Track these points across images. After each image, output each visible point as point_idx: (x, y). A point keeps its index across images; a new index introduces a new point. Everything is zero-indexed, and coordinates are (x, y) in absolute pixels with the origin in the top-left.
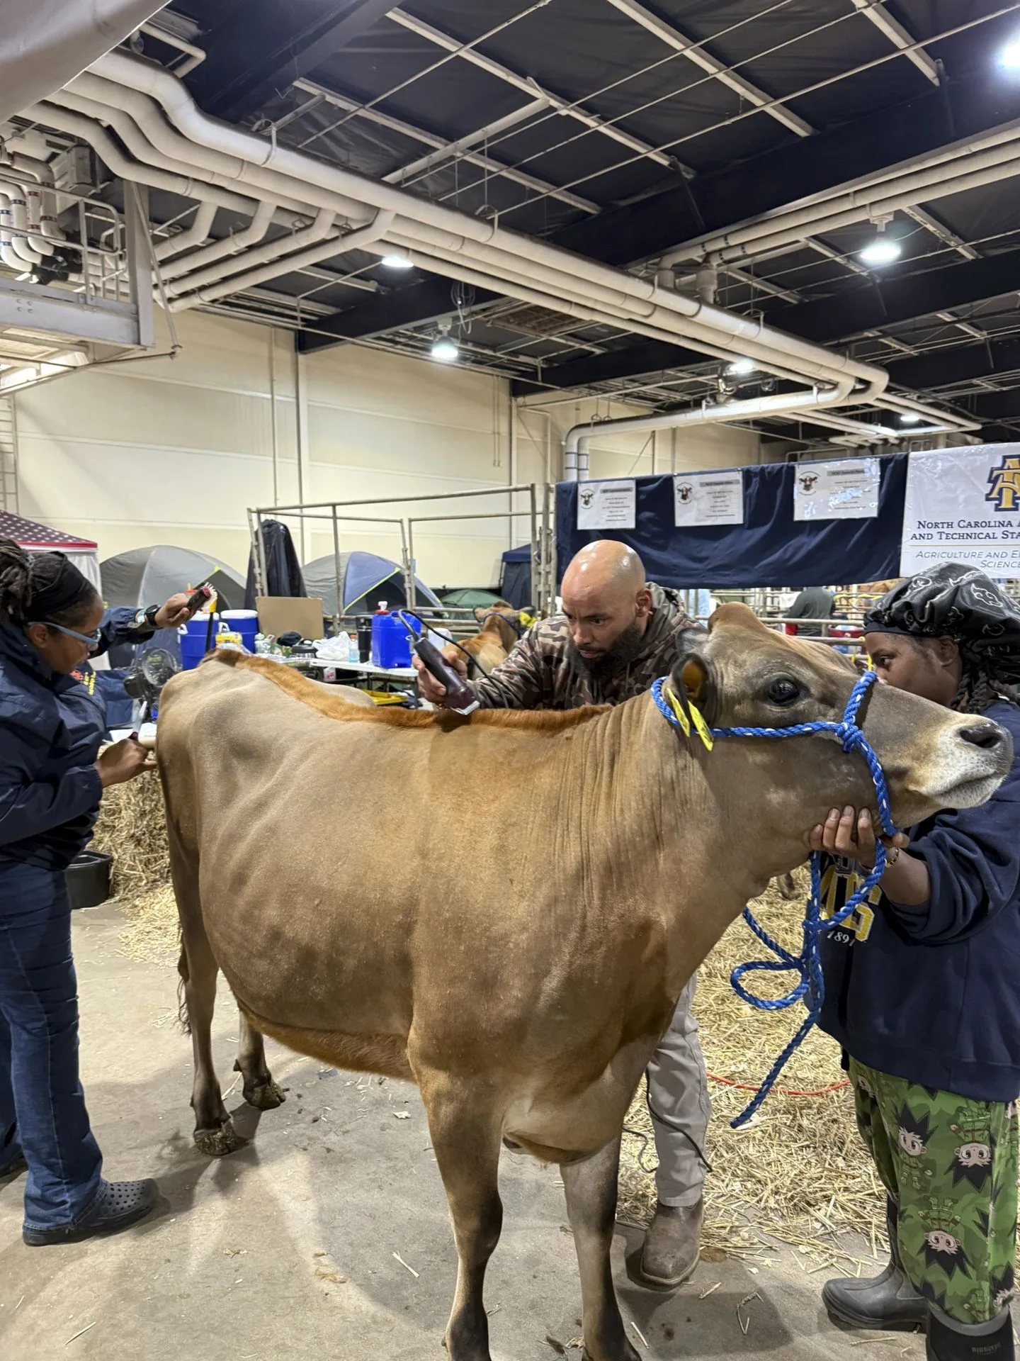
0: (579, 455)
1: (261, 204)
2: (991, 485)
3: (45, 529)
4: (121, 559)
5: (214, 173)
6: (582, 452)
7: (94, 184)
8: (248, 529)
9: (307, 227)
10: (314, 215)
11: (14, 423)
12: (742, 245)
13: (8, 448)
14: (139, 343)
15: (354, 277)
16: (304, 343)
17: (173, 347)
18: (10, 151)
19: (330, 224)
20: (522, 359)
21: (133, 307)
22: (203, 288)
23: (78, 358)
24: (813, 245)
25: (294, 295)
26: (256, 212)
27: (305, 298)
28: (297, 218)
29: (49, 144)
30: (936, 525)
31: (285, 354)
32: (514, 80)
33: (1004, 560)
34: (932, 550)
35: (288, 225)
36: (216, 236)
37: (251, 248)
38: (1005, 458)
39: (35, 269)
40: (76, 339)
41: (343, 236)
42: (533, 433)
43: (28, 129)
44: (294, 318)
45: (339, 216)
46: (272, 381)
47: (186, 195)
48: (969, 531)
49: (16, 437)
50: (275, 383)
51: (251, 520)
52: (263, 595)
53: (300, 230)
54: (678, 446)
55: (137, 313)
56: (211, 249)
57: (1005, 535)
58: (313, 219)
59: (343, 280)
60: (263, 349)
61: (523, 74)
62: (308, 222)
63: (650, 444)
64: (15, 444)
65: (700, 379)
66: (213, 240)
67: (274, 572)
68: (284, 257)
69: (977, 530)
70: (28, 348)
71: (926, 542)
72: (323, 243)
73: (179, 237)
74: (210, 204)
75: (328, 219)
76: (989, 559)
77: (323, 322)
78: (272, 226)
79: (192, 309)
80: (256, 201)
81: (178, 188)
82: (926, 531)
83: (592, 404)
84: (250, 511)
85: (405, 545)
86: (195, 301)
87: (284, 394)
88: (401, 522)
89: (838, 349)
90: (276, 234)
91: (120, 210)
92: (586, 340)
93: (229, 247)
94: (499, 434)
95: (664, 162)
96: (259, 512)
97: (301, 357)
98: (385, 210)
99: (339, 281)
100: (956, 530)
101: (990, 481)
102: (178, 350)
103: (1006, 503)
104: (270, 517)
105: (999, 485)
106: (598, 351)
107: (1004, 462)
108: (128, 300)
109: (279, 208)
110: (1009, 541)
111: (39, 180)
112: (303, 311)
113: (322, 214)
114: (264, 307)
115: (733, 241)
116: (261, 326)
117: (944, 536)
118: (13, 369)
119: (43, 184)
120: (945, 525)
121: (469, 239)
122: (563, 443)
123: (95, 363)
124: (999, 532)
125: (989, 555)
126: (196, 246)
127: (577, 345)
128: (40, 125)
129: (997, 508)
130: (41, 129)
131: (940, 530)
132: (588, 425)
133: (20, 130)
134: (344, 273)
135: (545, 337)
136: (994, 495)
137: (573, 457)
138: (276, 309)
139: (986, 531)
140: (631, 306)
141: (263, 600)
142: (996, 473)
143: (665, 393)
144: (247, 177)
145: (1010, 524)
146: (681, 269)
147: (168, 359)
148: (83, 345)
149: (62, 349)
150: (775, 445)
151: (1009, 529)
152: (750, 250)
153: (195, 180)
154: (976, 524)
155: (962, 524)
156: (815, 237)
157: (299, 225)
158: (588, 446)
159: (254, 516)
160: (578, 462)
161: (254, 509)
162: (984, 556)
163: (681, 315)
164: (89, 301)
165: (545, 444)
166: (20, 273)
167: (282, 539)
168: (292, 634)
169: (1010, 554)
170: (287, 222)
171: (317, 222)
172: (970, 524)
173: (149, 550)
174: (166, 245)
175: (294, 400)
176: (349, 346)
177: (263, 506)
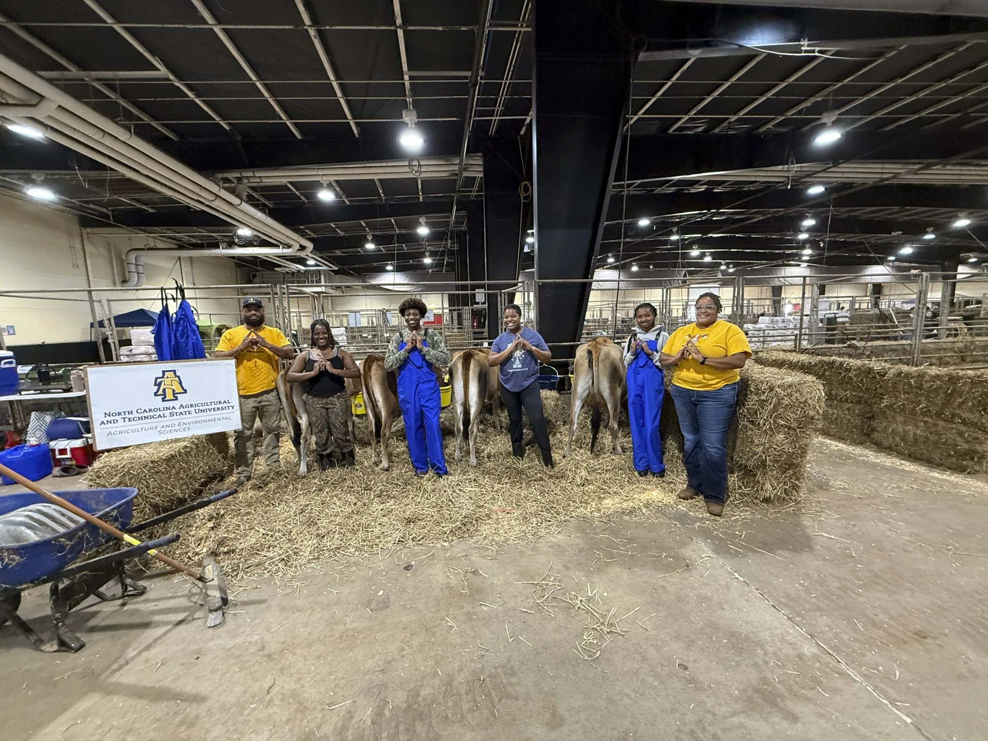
0: (136, 265)
2: (157, 387)
6: (138, 263)
12: (260, 177)
20: (91, 206)
24: (288, 185)
30: (119, 414)
32: (147, 55)
33: (173, 428)
34: (118, 430)
38: (164, 372)
42: (100, 249)
48: (146, 414)
54: (194, 265)
57: (172, 414)
61: (153, 54)
63: (178, 263)
65: (212, 234)
69: (152, 414)
71: (113, 425)
76: (163, 429)
82: (112, 418)
83: (140, 238)
89: (296, 231)
92: (145, 204)
94: (74, 248)
95: (227, 128)
100: (135, 415)
101: (155, 385)
103: (169, 395)
105: (162, 387)
106: (151, 210)
107: (164, 374)
110: (175, 417)
115: (257, 174)
117: (127, 420)
120: (127, 413)
121: (108, 133)
122: (124, 258)
124: (167, 413)
125: (163, 427)
127: (139, 206)
129: (163, 400)
131: (124, 416)
132: (143, 249)
135: (115, 197)
136: (160, 392)
137: (133, 266)
139: (158, 413)
140: (204, 194)
142: (159, 380)
143: (187, 238)
145: (174, 408)
146: (226, 180)
150: (245, 268)
151: (174, 410)
152: (264, 180)
154: (150, 410)
155: (139, 411)
156: (290, 183)
158: (143, 260)
160: (137, 269)
162: (159, 429)
163: (230, 203)
165: (111, 257)
169: (177, 424)
172: (145, 411)
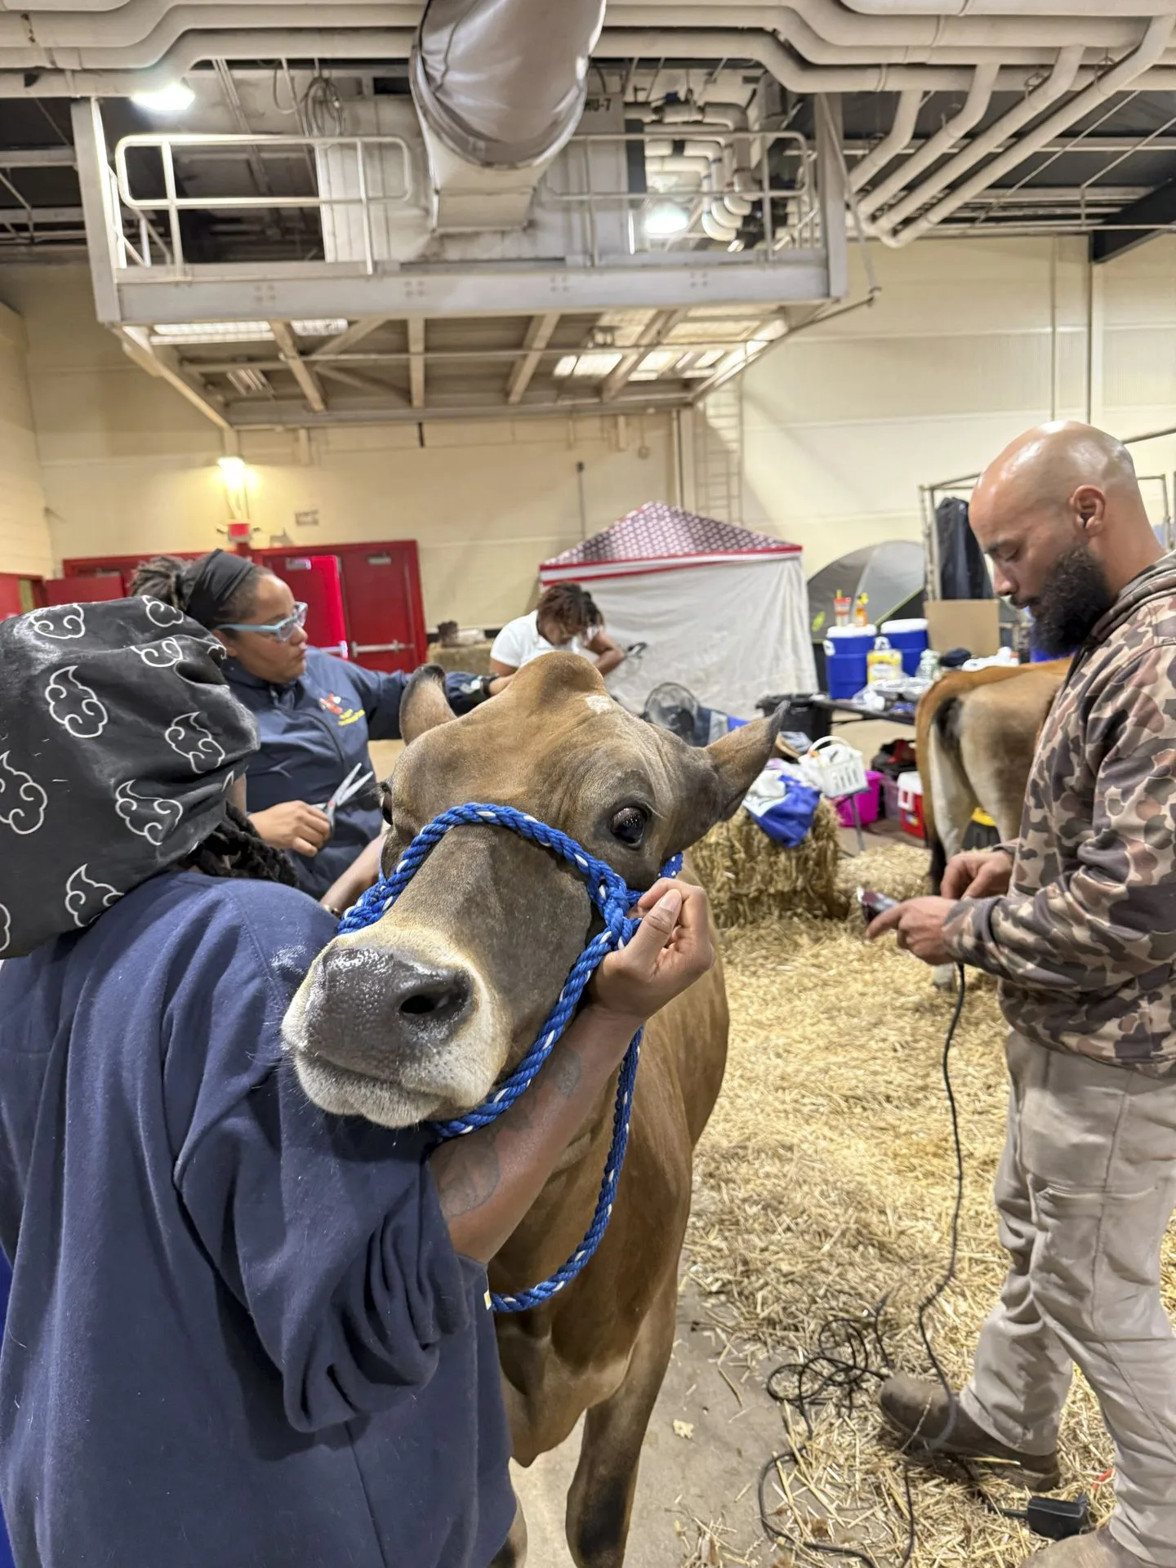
1: (978, 70)
3: (749, 534)
4: (848, 562)
5: (907, 48)
7: (784, 112)
8: (919, 514)
9: (1046, 80)
10: (1052, 62)
11: (740, 416)
13: (734, 446)
14: (828, 295)
15: (1159, 135)
16: (1101, 248)
17: (872, 291)
18: (701, 103)
19: (1076, 66)
21: (824, 252)
22: (927, 208)
23: (777, 328)
25: (1077, 185)
26: (971, 85)
27: (1092, 185)
28: (1032, 72)
29: (747, 80)
31: (1074, 269)
35: (1021, 88)
36: (923, 134)
37: (972, 136)
39: (740, 235)
40: (774, 306)
41: (1100, 78)
43: (719, 70)
44: (1077, 217)
45: (1090, 51)
46: (1053, 308)
47: (879, 90)
49: (742, 433)
50: (1057, 312)
51: (923, 501)
52: (934, 598)
53: (1036, 88)
55: (827, 259)
56: (924, 151)
58: (1051, 67)
59: (1144, 146)
60: (1042, 268)
62: (1046, 74)
64: (741, 440)
66: (922, 141)
67: (950, 567)
68: (1019, 136)
70: (730, 327)
72: (1069, 99)
73: (879, 149)
74: (912, 92)
75: (1073, 60)
77: (1129, 212)
78: (996, 97)
79: (921, 238)
80: (972, 67)
81: (869, 83)
84: (922, 489)
85: (1167, 512)
86: (923, 226)
87: (1070, 326)
88: (1163, 478)
90: (1002, 105)
91: (809, 136)
93: (943, 143)
96: (933, 489)
97: (1098, 269)
98: (1159, 17)
99: (1139, 148)
102: (877, 294)
104: (950, 494)
108: (819, 245)
109: (1003, 67)
111: (731, 125)
112: (1090, 205)
113: (1064, 55)
114: (1041, 212)
116: (1039, 239)
118: (726, 354)
119: (738, 130)
123: (792, 330)
126: (944, 155)
128: (729, 60)
130: (734, 64)
133: (711, 74)
134: (1145, 134)
138: (1059, 211)
141: (935, 606)
144: (948, 38)
147: (865, 308)
148: (782, 311)
149: (764, 319)
153: (890, 66)
157: (1035, 82)
159: (927, 495)
161: (926, 486)
164: (771, 257)
166: (729, 243)
167: (961, 521)
168: (959, 651)
170: (1016, 83)
171: (1056, 70)
173: (872, 548)
174: (866, 164)
175: (1085, 329)
176: (1165, 236)
177: (936, 481)
